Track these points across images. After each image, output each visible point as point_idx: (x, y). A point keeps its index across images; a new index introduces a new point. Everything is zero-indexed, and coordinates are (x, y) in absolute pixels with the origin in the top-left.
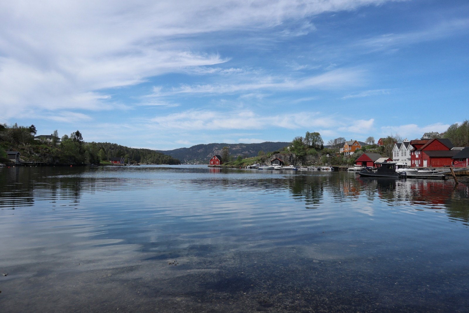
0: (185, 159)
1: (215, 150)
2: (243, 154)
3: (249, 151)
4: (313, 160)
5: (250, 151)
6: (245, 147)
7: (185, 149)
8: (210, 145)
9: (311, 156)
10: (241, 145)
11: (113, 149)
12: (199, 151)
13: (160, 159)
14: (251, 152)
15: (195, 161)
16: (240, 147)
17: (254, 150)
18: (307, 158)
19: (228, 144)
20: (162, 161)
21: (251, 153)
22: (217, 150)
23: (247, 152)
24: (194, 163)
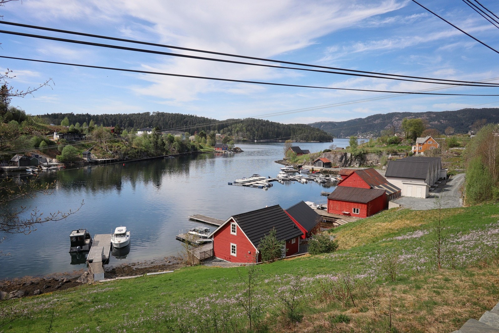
0: (358, 131)
1: (395, 120)
2: (431, 124)
3: (439, 121)
4: (376, 160)
5: (441, 121)
6: (434, 116)
7: (360, 119)
8: (389, 114)
9: (373, 155)
10: (429, 113)
11: (264, 126)
12: (376, 122)
13: (310, 136)
14: (443, 122)
15: (369, 133)
16: (427, 117)
17: (446, 120)
18: (367, 158)
19: (411, 113)
20: (312, 138)
21: (442, 124)
22: (397, 120)
23: (436, 122)
24: (368, 135)
